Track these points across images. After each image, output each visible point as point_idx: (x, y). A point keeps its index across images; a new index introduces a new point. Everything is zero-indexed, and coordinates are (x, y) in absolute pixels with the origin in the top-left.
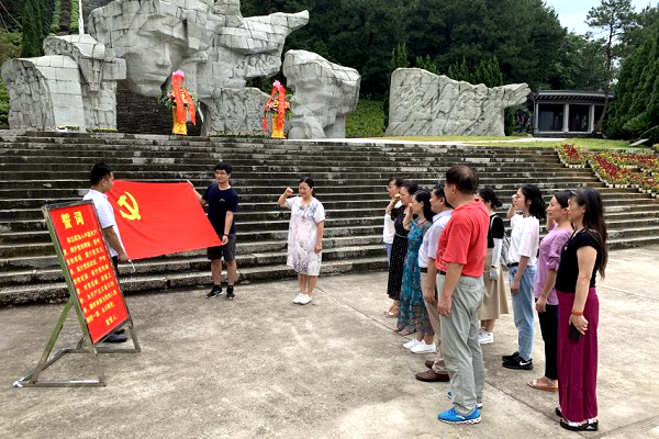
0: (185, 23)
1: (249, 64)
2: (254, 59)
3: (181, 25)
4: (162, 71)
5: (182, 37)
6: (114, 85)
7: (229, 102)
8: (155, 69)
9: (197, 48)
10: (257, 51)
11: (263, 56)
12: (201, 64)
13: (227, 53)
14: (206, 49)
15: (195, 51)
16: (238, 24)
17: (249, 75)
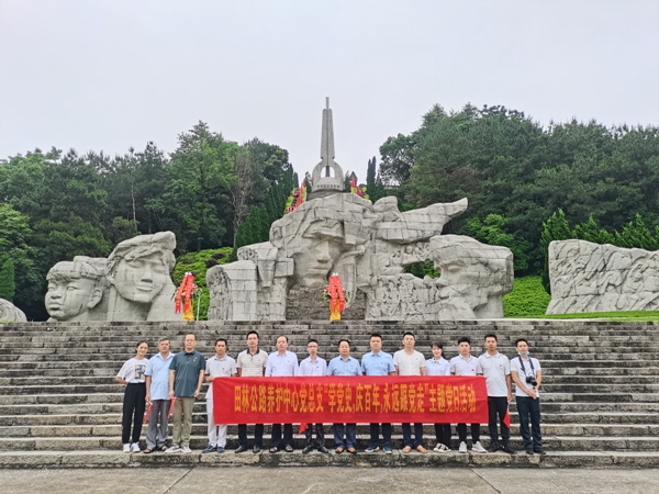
0: (342, 223)
1: (406, 251)
2: (410, 248)
3: (339, 226)
4: (323, 266)
5: (340, 235)
6: (284, 281)
7: (385, 288)
8: (317, 264)
9: (354, 243)
10: (412, 240)
11: (420, 244)
12: (359, 257)
13: (384, 245)
14: (364, 243)
15: (352, 245)
16: (394, 218)
17: (405, 262)
